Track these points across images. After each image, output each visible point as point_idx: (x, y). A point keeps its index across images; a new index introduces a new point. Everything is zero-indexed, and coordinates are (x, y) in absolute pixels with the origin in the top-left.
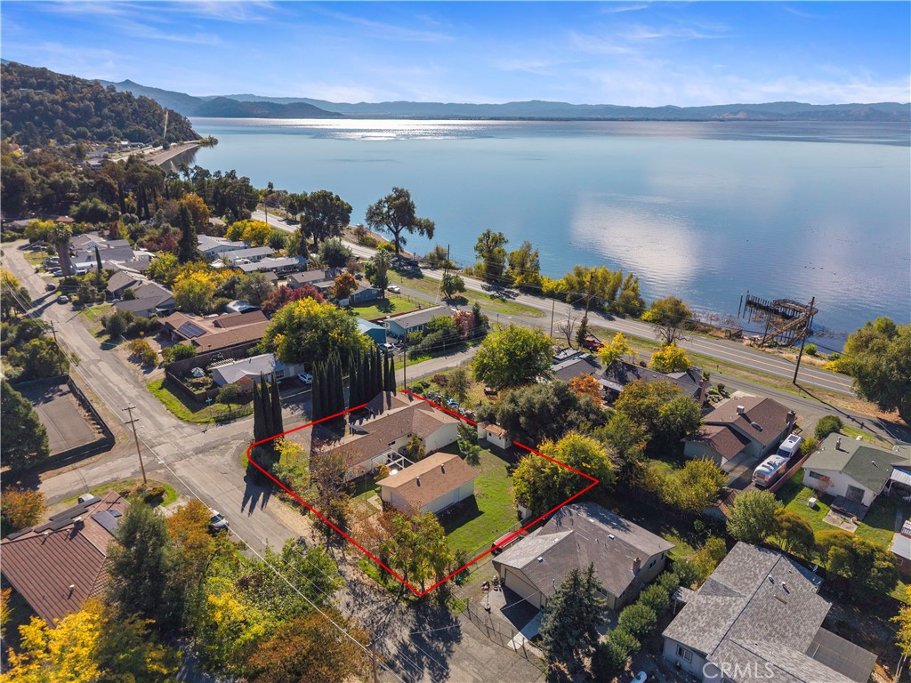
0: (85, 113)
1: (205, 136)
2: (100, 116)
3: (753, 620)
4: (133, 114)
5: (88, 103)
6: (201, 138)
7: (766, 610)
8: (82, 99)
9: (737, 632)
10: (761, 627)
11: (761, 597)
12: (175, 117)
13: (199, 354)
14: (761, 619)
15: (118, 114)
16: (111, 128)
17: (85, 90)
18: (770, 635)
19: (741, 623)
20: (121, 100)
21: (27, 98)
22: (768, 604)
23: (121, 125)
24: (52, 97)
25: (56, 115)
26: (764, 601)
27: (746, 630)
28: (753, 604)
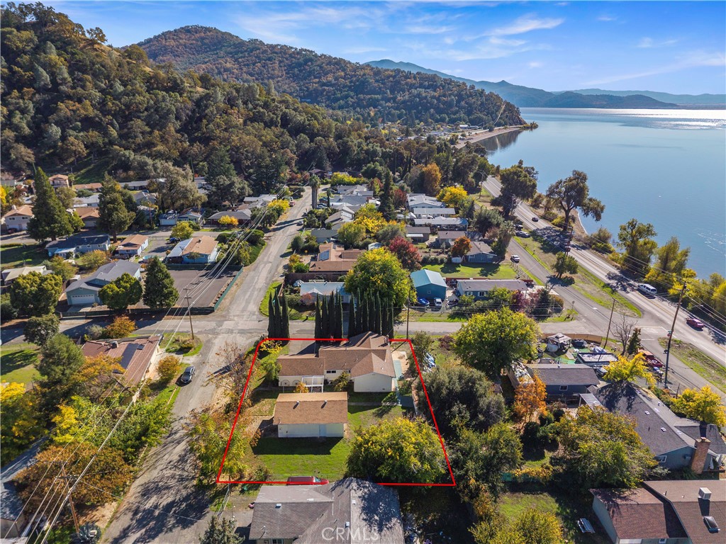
0: (449, 105)
1: (529, 122)
2: (459, 107)
4: (480, 105)
5: (453, 97)
6: (525, 123)
8: (450, 95)
12: (510, 107)
13: (310, 272)
15: (470, 105)
16: (462, 115)
17: (454, 89)
20: (476, 95)
21: (419, 95)
23: (469, 113)
24: (433, 93)
25: (432, 106)
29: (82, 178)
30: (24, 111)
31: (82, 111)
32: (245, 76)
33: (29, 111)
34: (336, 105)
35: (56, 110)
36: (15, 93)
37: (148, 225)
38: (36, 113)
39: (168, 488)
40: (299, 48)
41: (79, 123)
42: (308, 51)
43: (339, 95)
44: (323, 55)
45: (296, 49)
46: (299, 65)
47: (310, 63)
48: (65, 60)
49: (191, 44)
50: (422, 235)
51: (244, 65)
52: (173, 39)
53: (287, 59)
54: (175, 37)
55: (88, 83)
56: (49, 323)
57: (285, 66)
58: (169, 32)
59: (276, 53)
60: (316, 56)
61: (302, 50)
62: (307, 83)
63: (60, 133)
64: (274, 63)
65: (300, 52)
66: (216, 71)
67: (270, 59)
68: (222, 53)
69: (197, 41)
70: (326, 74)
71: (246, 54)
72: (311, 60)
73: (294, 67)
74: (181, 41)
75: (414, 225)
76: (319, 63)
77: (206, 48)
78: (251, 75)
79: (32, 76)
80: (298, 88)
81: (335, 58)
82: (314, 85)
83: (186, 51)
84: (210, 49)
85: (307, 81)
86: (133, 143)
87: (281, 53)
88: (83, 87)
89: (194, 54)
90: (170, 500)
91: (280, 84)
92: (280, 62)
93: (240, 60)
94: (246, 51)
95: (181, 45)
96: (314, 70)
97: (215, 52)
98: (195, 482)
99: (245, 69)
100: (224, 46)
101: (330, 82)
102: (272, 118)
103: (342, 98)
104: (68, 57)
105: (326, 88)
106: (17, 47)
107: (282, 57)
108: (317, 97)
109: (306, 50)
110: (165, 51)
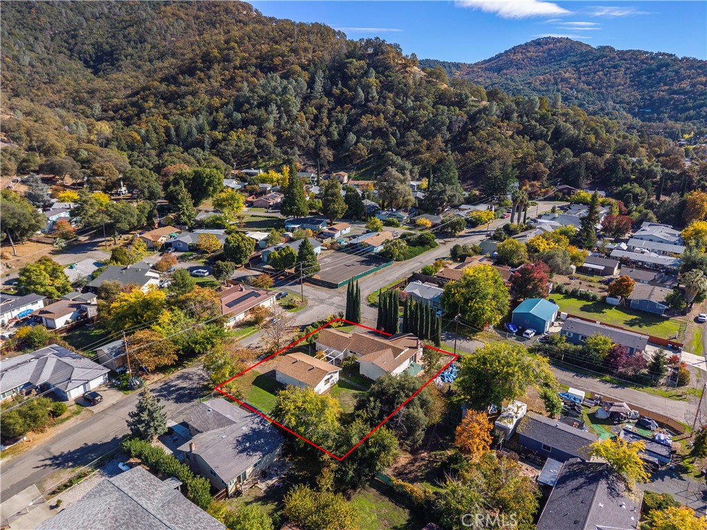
3: (130, 511)
7: (138, 522)
9: (122, 498)
10: (124, 515)
11: (150, 520)
13: (434, 276)
14: (131, 517)
18: (116, 520)
19: (129, 502)
22: (144, 525)
26: (147, 523)
27: (123, 504)
28: (145, 514)
29: (360, 176)
30: (339, 122)
31: (376, 123)
32: (582, 86)
33: (342, 122)
34: (683, 116)
35: (360, 121)
36: (339, 108)
37: (363, 217)
38: (347, 124)
39: (191, 379)
40: (655, 52)
41: (370, 132)
42: (667, 54)
43: (691, 105)
44: (685, 58)
45: (652, 53)
46: (650, 71)
47: (664, 69)
48: (380, 81)
49: (537, 56)
50: (602, 268)
51: (585, 74)
52: (522, 53)
53: (636, 65)
54: (524, 51)
55: (388, 100)
56: (225, 267)
57: (631, 73)
58: (520, 46)
59: (625, 60)
60: (676, 60)
61: (660, 54)
62: (653, 92)
63: (355, 140)
64: (620, 70)
65: (653, 57)
66: (553, 81)
67: (615, 67)
68: (565, 63)
69: (544, 52)
70: (681, 80)
71: (590, 63)
72: (667, 65)
73: (642, 74)
74: (528, 54)
75: (608, 256)
76: (676, 67)
77: (550, 59)
78: (588, 84)
79: (353, 95)
80: (639, 97)
81: (701, 61)
82: (661, 92)
83: (530, 64)
84: (555, 59)
85: (654, 89)
86: (405, 150)
87: (630, 59)
88: (384, 104)
89: (537, 66)
90: (185, 386)
91: (619, 93)
92: (627, 69)
93: (581, 69)
94: (591, 59)
95: (527, 57)
96: (667, 76)
97: (559, 63)
98: (206, 383)
99: (583, 78)
100: (570, 56)
101: (683, 89)
102: (543, 131)
103: (694, 108)
104: (382, 78)
105: (675, 96)
106: (352, 73)
107: (631, 64)
108: (661, 106)
109: (664, 54)
110: (510, 64)
